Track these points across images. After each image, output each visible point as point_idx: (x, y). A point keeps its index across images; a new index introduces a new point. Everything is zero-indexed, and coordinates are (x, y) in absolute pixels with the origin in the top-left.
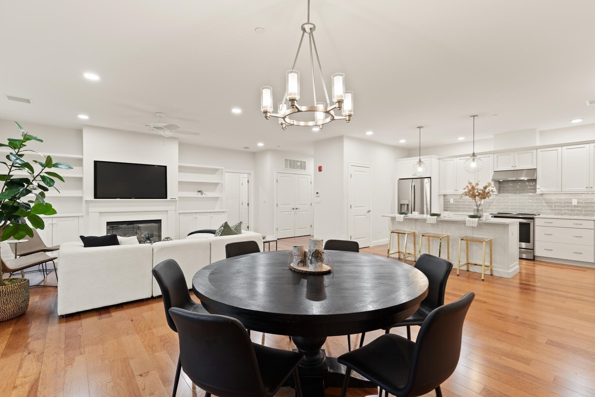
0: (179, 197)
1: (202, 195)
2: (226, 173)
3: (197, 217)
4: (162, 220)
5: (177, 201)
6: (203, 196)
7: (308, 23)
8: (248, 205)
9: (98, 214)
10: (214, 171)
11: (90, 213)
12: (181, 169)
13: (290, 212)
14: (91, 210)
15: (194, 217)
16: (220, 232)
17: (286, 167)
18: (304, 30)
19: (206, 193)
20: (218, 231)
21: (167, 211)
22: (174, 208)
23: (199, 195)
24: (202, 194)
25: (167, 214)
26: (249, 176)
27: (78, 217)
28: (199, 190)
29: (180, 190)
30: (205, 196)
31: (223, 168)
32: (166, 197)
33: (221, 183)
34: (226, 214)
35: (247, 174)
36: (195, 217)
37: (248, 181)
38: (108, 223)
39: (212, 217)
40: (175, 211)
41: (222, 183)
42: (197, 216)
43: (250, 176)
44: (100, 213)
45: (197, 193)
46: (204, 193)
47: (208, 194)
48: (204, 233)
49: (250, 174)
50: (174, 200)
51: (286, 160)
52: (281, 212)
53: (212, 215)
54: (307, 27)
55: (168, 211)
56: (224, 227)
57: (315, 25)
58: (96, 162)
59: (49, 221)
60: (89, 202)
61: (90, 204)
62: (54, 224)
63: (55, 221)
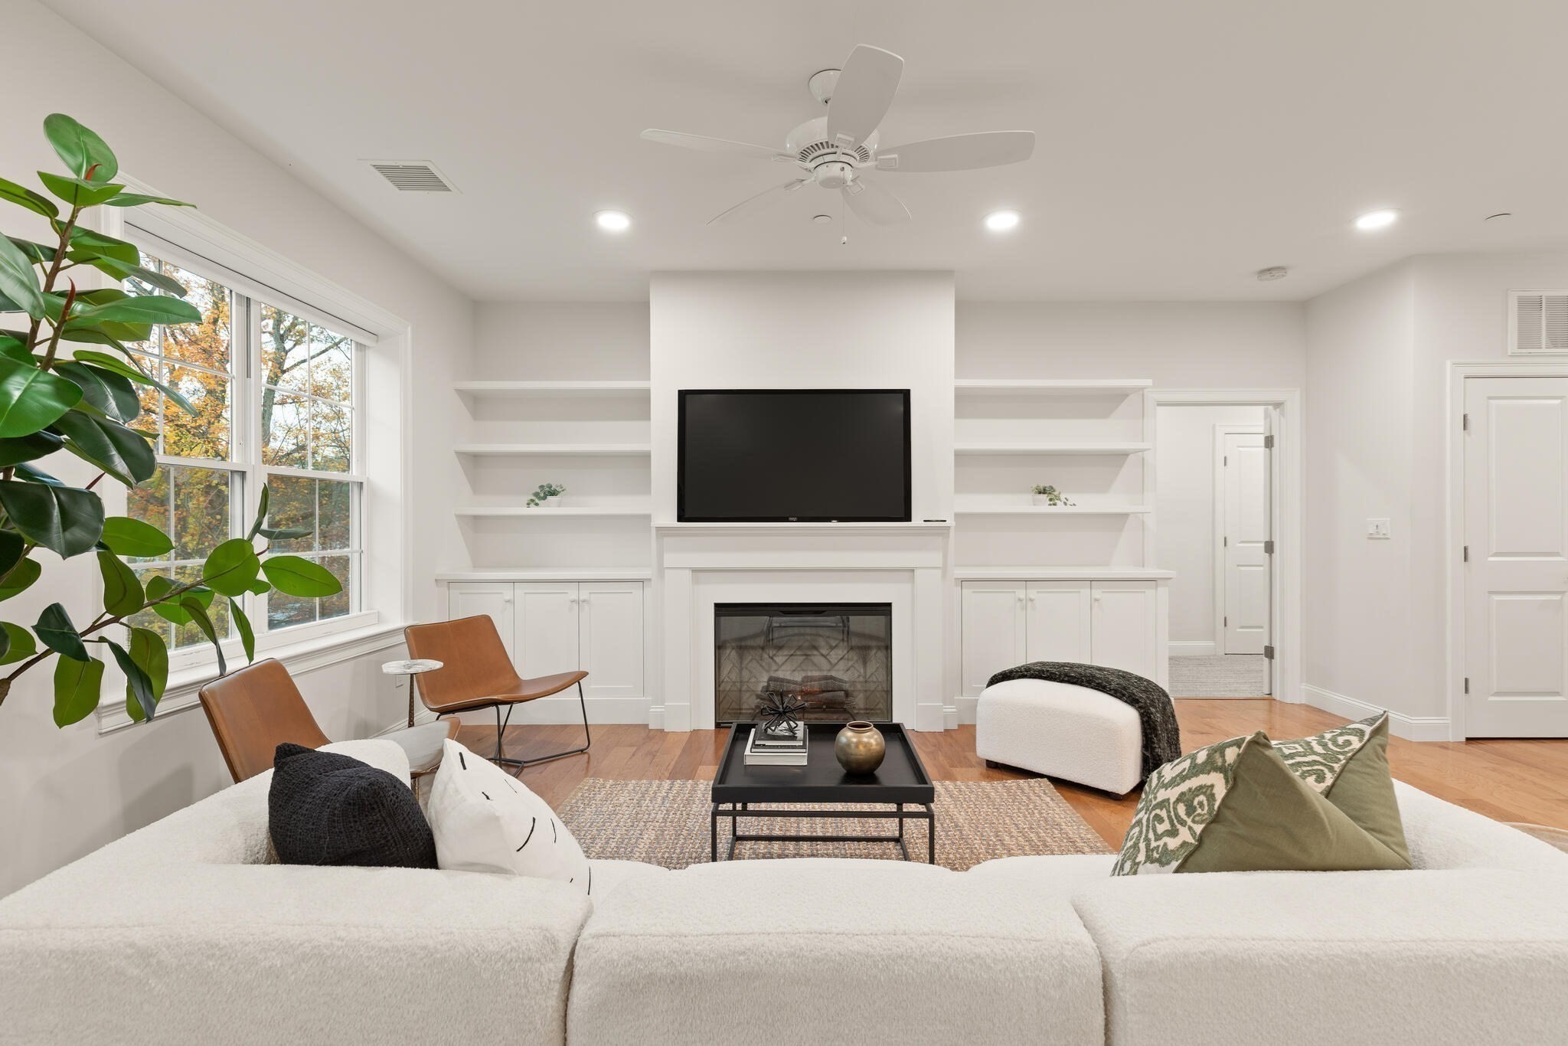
0: (958, 516)
1: (1055, 504)
2: (1159, 408)
3: (1031, 600)
4: (893, 605)
5: (952, 532)
6: (1060, 508)
8: (1269, 547)
9: (688, 573)
10: (1106, 402)
11: (666, 571)
12: (967, 403)
13: (1557, 597)
14: (670, 559)
15: (1020, 600)
16: (1191, 810)
17: (1527, 339)
19: (1073, 498)
20: (1172, 794)
21: (913, 570)
22: (935, 558)
23: (1043, 505)
24: (1053, 502)
25: (912, 580)
26: (1275, 414)
27: (642, 581)
28: (1042, 486)
29: (962, 486)
30: (1069, 509)
31: (1149, 382)
32: (907, 517)
33: (1136, 451)
34: (1163, 592)
35: (1262, 408)
36: (1022, 596)
37: (1269, 442)
38: (719, 607)
39: (1096, 600)
40: (944, 569)
41: (1142, 451)
42: (1033, 593)
43: (1282, 414)
44: (695, 571)
45: (1030, 497)
46: (1063, 497)
47: (1084, 502)
48: (1062, 681)
49: (1278, 405)
50: (936, 528)
51: (1529, 306)
52: (1490, 593)
53: (1097, 593)
55: (917, 573)
56: (1235, 776)
58: (683, 395)
59: (572, 592)
60: (663, 531)
61: (666, 539)
62: (584, 601)
63: (585, 592)
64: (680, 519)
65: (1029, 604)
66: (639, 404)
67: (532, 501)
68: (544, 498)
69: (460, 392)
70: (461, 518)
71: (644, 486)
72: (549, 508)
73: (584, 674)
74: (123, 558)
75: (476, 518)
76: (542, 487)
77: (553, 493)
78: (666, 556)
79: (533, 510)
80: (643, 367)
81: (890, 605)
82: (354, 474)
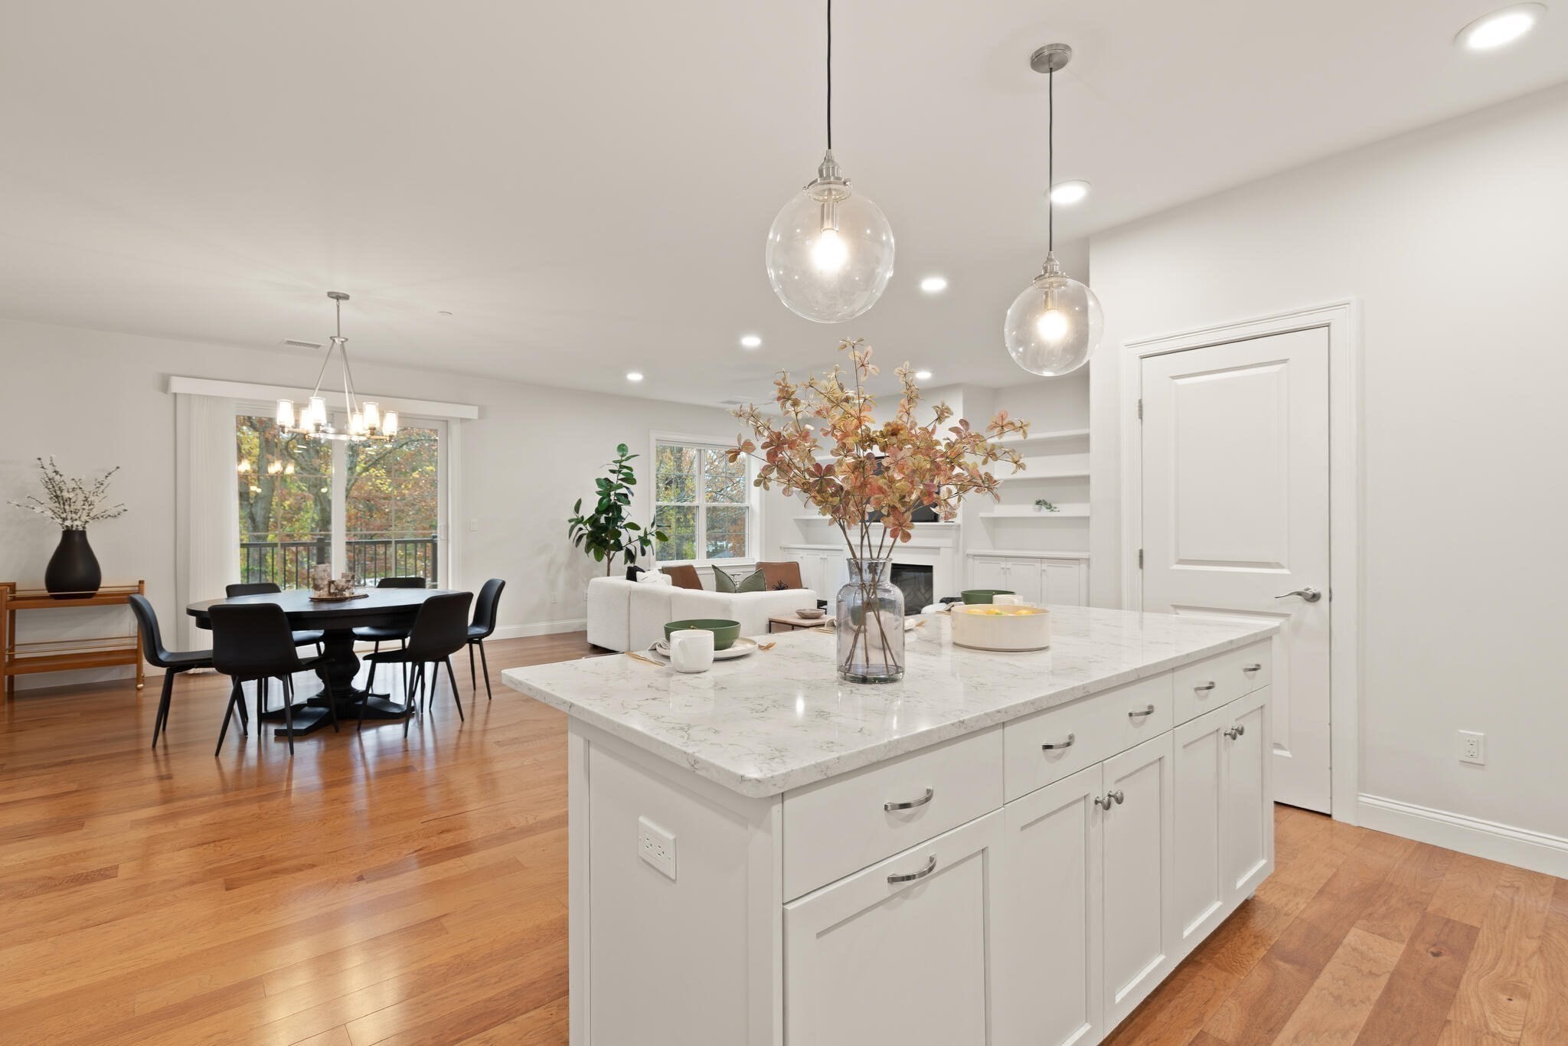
3: (1009, 569)
19: (1059, 508)
21: (939, 548)
22: (949, 542)
28: (1038, 500)
32: (935, 519)
34: (1083, 567)
40: (956, 548)
42: (1010, 564)
45: (1030, 506)
46: (1053, 506)
47: (1064, 509)
50: (950, 525)
55: (942, 550)
59: (821, 555)
70: (798, 521)
81: (931, 567)
82: (746, 504)
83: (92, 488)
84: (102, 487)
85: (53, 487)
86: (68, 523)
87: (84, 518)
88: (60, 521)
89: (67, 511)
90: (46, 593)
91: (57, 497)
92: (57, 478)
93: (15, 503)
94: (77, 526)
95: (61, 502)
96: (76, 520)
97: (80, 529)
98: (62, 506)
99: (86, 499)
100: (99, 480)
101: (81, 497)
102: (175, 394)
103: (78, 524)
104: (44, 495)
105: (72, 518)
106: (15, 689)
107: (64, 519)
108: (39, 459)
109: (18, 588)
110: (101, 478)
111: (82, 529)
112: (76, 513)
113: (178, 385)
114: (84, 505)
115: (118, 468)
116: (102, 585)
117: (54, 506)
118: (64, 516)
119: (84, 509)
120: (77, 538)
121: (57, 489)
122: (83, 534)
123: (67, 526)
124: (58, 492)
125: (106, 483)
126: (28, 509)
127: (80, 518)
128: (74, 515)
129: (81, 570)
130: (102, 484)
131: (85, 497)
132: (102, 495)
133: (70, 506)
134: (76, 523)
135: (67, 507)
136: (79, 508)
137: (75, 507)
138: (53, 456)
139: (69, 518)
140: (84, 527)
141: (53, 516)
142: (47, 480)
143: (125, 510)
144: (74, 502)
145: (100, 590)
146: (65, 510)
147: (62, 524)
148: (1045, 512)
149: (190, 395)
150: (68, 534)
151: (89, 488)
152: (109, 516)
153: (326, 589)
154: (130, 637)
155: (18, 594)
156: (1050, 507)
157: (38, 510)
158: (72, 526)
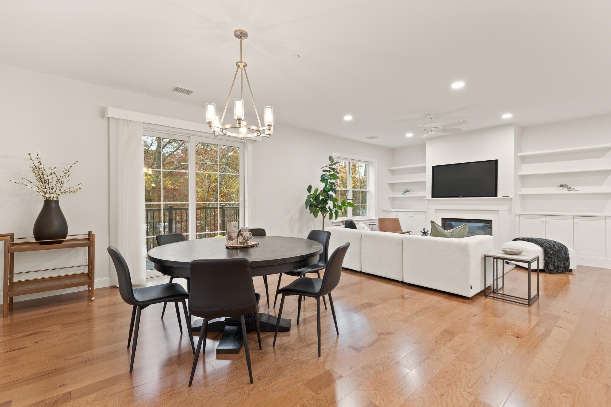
3: (547, 222)
5: (513, 200)
6: (570, 192)
7: (241, 62)
9: (434, 210)
11: (429, 209)
15: (543, 221)
18: (238, 66)
21: (498, 211)
22: (506, 207)
23: (562, 191)
25: (498, 213)
27: (425, 212)
28: (563, 184)
30: (574, 192)
32: (496, 195)
38: (443, 219)
39: (576, 223)
40: (510, 211)
42: (548, 219)
44: (436, 210)
45: (557, 188)
46: (572, 188)
47: (580, 189)
50: (506, 198)
53: (576, 221)
54: (242, 65)
55: (500, 211)
57: (247, 63)
58: (433, 167)
59: (410, 214)
60: (428, 200)
61: (429, 202)
62: (412, 216)
63: (412, 214)
64: (433, 197)
65: (546, 223)
66: (423, 169)
67: (403, 193)
68: (406, 193)
69: (389, 170)
70: (389, 198)
71: (424, 189)
72: (407, 195)
73: (411, 232)
74: (335, 202)
75: (393, 197)
76: (405, 190)
77: (408, 191)
78: (429, 206)
79: (404, 196)
80: (424, 161)
81: (491, 220)
82: (367, 190)
83: (62, 174)
84: (69, 173)
85: (38, 172)
86: (48, 195)
87: (57, 192)
88: (42, 194)
89: (47, 187)
90: (33, 240)
91: (41, 178)
92: (41, 166)
93: (14, 181)
94: (53, 197)
95: (43, 182)
96: (53, 193)
97: (55, 199)
98: (44, 184)
99: (58, 181)
100: (66, 168)
101: (55, 179)
102: (108, 118)
103: (53, 196)
104: (32, 177)
105: (50, 192)
106: (14, 302)
107: (45, 193)
108: (29, 154)
109: (15, 237)
110: (67, 167)
111: (56, 199)
112: (52, 189)
113: (111, 113)
114: (57, 184)
115: (77, 161)
116: (68, 234)
117: (38, 183)
118: (45, 190)
119: (57, 186)
120: (53, 205)
121: (41, 173)
122: (57, 202)
123: (47, 197)
124: (42, 176)
125: (71, 171)
126: (23, 185)
127: (55, 192)
128: (51, 190)
129: (56, 225)
130: (68, 171)
131: (58, 179)
132: (68, 178)
133: (48, 185)
134: (53, 195)
135: (47, 185)
136: (54, 186)
137: (52, 185)
138: (39, 152)
139: (48, 192)
140: (57, 198)
141: (38, 191)
142: (34, 168)
143: (80, 188)
144: (51, 182)
145: (68, 238)
146: (46, 187)
147: (44, 196)
148: (565, 191)
149: (118, 119)
150: (48, 202)
151: (60, 173)
152: (71, 191)
153: (236, 240)
154: (83, 266)
155: (16, 241)
156: (569, 189)
157: (29, 186)
158: (50, 198)
